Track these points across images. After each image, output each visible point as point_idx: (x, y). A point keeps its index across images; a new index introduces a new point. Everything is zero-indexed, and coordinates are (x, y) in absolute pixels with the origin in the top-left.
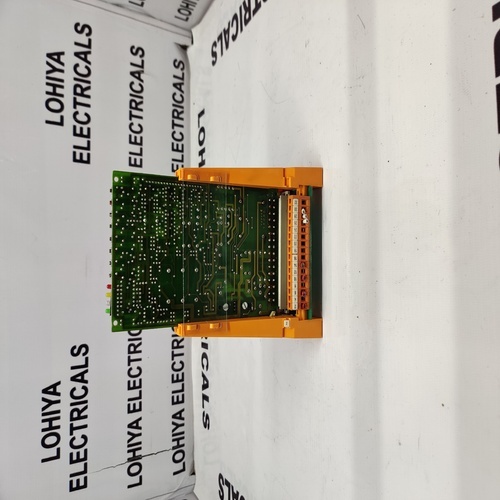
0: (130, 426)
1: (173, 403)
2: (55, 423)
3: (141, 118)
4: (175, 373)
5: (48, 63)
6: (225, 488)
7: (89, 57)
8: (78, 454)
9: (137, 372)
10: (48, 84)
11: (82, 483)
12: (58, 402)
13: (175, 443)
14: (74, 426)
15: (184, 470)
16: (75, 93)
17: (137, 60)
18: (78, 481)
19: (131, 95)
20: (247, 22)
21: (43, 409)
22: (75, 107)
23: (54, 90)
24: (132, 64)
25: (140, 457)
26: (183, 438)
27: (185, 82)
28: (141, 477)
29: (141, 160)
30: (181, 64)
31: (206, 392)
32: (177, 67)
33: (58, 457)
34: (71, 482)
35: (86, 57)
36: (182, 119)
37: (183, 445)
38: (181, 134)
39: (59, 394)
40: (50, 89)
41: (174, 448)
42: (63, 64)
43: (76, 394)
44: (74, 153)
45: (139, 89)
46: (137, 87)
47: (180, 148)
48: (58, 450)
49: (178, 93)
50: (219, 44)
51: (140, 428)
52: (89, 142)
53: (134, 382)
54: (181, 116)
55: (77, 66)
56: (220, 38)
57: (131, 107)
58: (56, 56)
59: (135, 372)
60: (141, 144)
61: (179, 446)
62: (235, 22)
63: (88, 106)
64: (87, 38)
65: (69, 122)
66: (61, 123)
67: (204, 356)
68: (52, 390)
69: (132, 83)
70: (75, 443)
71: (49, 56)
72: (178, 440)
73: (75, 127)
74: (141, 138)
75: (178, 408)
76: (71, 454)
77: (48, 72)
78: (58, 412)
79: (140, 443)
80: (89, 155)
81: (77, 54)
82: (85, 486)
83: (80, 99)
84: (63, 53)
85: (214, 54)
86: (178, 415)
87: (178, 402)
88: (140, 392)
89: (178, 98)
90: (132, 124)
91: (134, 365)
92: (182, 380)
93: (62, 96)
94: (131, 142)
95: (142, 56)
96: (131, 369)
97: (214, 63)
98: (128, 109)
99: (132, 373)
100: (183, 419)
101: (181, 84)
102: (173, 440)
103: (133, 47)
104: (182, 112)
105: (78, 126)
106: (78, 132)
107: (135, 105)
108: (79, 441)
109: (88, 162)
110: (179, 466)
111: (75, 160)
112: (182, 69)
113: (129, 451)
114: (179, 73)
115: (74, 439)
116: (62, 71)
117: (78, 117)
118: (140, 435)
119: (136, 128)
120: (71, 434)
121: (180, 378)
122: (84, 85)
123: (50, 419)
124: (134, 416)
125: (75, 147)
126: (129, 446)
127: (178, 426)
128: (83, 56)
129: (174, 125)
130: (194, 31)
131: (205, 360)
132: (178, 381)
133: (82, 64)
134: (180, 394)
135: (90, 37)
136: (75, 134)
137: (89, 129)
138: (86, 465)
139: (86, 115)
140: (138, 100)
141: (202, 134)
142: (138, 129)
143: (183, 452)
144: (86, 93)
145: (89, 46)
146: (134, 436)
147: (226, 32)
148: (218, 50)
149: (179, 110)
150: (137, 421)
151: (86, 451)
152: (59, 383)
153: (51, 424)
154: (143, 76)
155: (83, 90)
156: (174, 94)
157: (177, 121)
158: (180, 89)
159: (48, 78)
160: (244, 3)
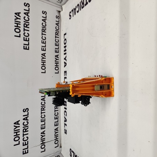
0: (42, 133)
1: (55, 126)
2: (18, 133)
3: (45, 35)
4: (56, 116)
5: (15, 16)
6: (72, 153)
7: (29, 14)
8: (25, 143)
9: (44, 116)
10: (15, 23)
11: (27, 152)
12: (19, 127)
13: (55, 138)
14: (24, 134)
15: (58, 146)
16: (24, 26)
17: (44, 16)
18: (25, 151)
19: (42, 27)
20: (83, 8)
21: (14, 129)
22: (24, 31)
23: (17, 25)
24: (43, 17)
25: (45, 143)
26: (58, 136)
27: (59, 23)
28: (45, 149)
29: (45, 49)
30: (58, 17)
31: (66, 123)
32: (57, 18)
33: (19, 144)
34: (23, 151)
35: (28, 14)
36: (58, 35)
37: (58, 139)
38: (58, 40)
39: (19, 124)
40: (16, 25)
41: (55, 139)
42: (20, 17)
43: (25, 124)
44: (24, 46)
45: (45, 25)
46: (44, 25)
47: (58, 45)
48: (19, 142)
49: (57, 26)
50: (72, 13)
51: (45, 134)
52: (29, 43)
53: (43, 119)
54: (58, 34)
55: (25, 17)
56: (72, 11)
57: (42, 31)
58: (18, 14)
59: (43, 116)
60: (45, 43)
61: (56, 139)
62: (78, 7)
63: (29, 31)
64: (28, 8)
65: (22, 36)
66: (20, 36)
67: (65, 111)
68: (17, 123)
69: (43, 23)
70: (24, 139)
71: (16, 14)
72: (56, 137)
73: (24, 38)
74: (45, 41)
75: (56, 127)
76: (23, 143)
77: (15, 19)
78: (19, 130)
79: (45, 138)
80: (29, 47)
81: (25, 13)
82: (28, 152)
83: (26, 28)
84: (20, 13)
85: (70, 16)
86: (56, 129)
87: (56, 125)
88: (45, 122)
89: (57, 28)
90: (42, 37)
91: (43, 114)
92: (58, 118)
93: (20, 27)
94: (42, 43)
95: (46, 14)
96: (42, 116)
97: (70, 19)
98: (41, 32)
99: (42, 117)
100: (58, 130)
101: (58, 24)
102: (55, 137)
103: (43, 11)
104: (58, 33)
105: (25, 37)
106: (25, 39)
107: (44, 30)
108: (26, 139)
109: (28, 49)
110: (57, 145)
111: (24, 49)
112: (59, 19)
113: (41, 141)
114: (57, 20)
115: (24, 138)
116: (20, 19)
117: (25, 34)
118: (45, 136)
119: (44, 38)
120: (23, 136)
121: (57, 118)
122: (27, 24)
123: (16, 132)
124: (43, 130)
125: (24, 44)
126: (41, 139)
127: (56, 133)
128: (27, 14)
129: (56, 37)
130: (63, 6)
131: (65, 113)
132: (56, 119)
133: (27, 17)
134: (57, 123)
135: (29, 8)
136: (24, 40)
137: (29, 38)
138: (28, 146)
139: (28, 34)
140: (44, 29)
141: (65, 41)
142: (45, 38)
143: (58, 141)
144: (28, 26)
145: (29, 11)
146: (43, 136)
147: (75, 9)
148: (72, 14)
149: (58, 32)
150: (44, 132)
151: (28, 142)
152: (19, 121)
153: (17, 134)
154: (46, 21)
155: (27, 25)
156: (56, 27)
157: (57, 36)
158: (58, 25)
159: (15, 21)
160: (82, 1)
